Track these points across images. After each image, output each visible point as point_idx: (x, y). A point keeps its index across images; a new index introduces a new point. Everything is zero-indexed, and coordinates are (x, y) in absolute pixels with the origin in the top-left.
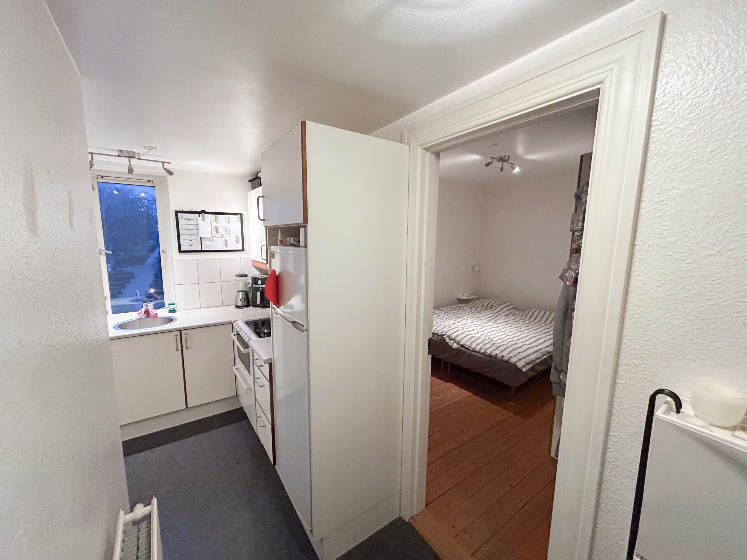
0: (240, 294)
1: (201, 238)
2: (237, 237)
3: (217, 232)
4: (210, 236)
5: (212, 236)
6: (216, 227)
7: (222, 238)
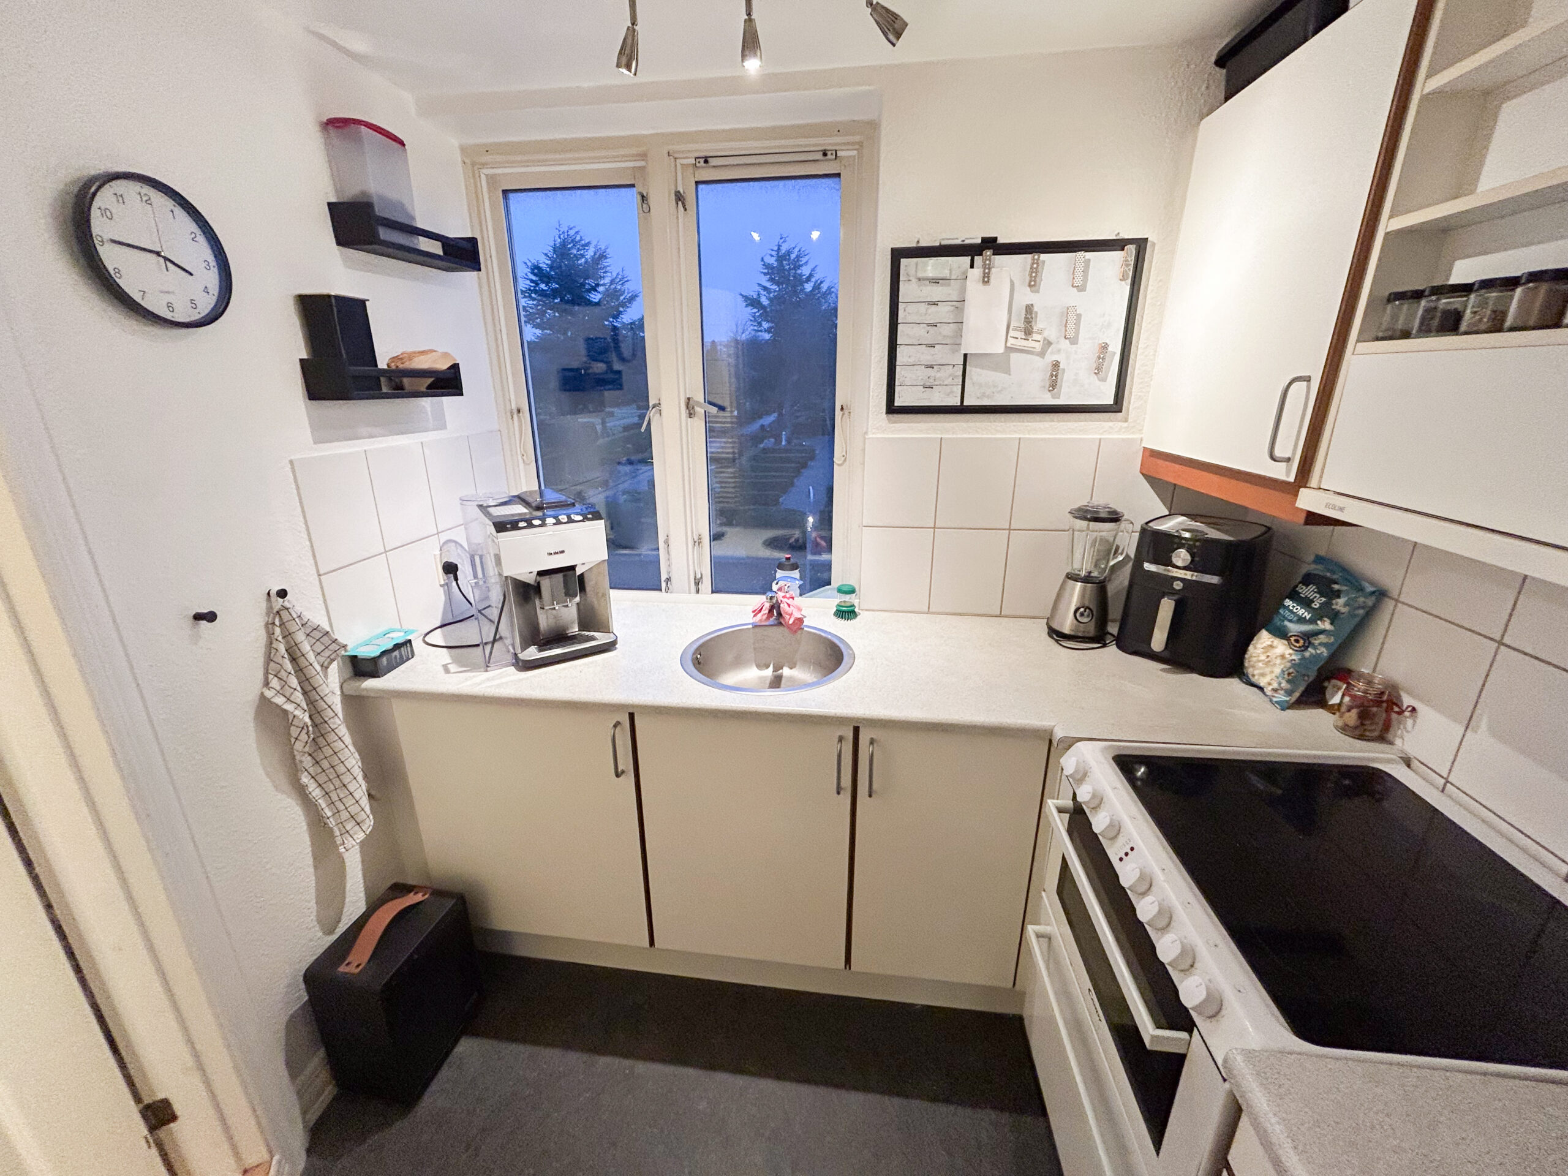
0: (1073, 589)
1: (965, 356)
2: (1104, 347)
3: (1028, 332)
4: (1001, 350)
5: (1006, 347)
6: (1029, 309)
7: (1042, 354)
